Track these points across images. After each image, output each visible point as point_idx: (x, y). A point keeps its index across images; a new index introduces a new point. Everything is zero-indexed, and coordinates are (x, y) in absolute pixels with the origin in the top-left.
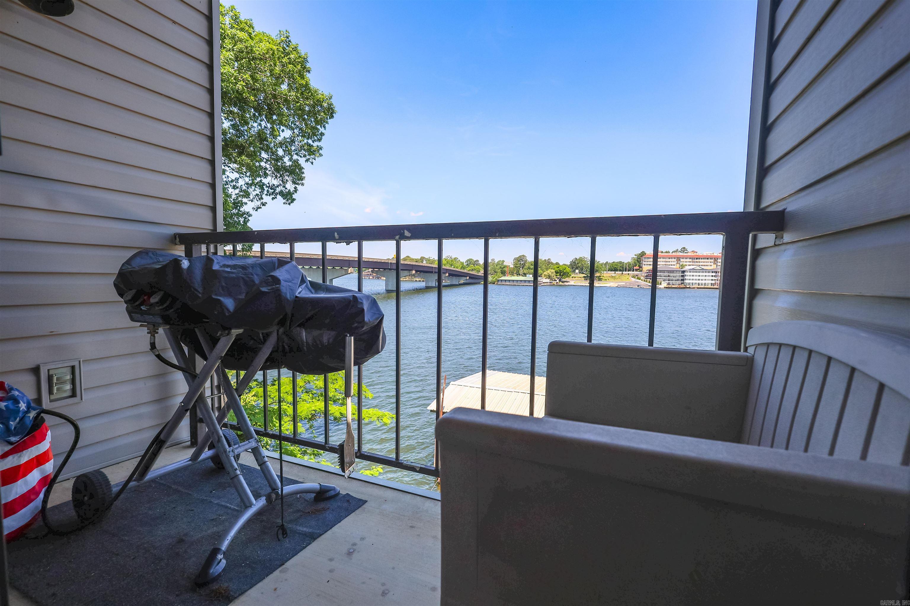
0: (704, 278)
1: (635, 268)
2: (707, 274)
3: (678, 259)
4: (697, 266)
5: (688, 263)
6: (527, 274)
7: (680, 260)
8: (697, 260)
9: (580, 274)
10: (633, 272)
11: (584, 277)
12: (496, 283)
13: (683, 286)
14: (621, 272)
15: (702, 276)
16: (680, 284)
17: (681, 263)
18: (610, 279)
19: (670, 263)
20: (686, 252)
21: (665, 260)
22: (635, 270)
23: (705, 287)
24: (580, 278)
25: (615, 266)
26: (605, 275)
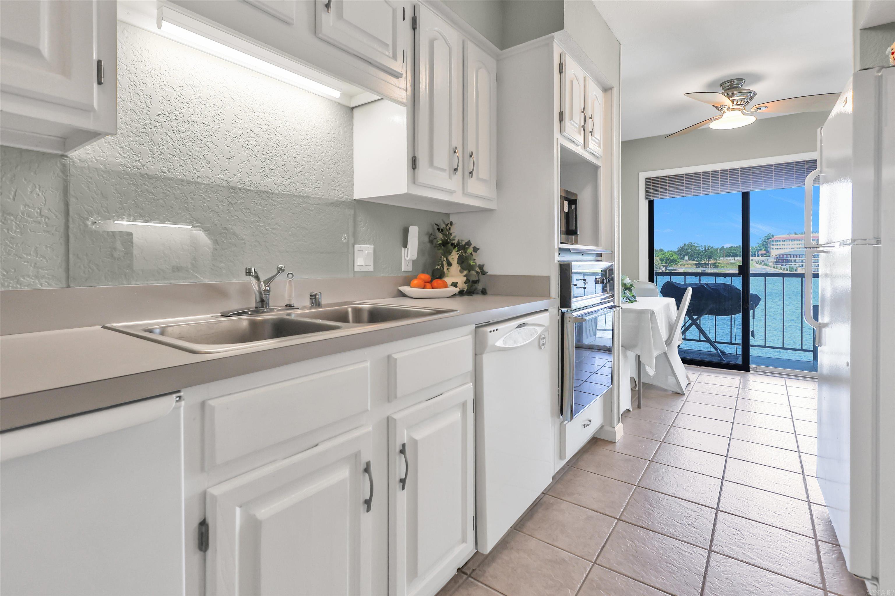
1: (760, 253)
9: (691, 261)
10: (758, 258)
11: (695, 264)
18: (728, 266)
22: (760, 255)
24: (691, 266)
25: (734, 251)
26: (721, 262)
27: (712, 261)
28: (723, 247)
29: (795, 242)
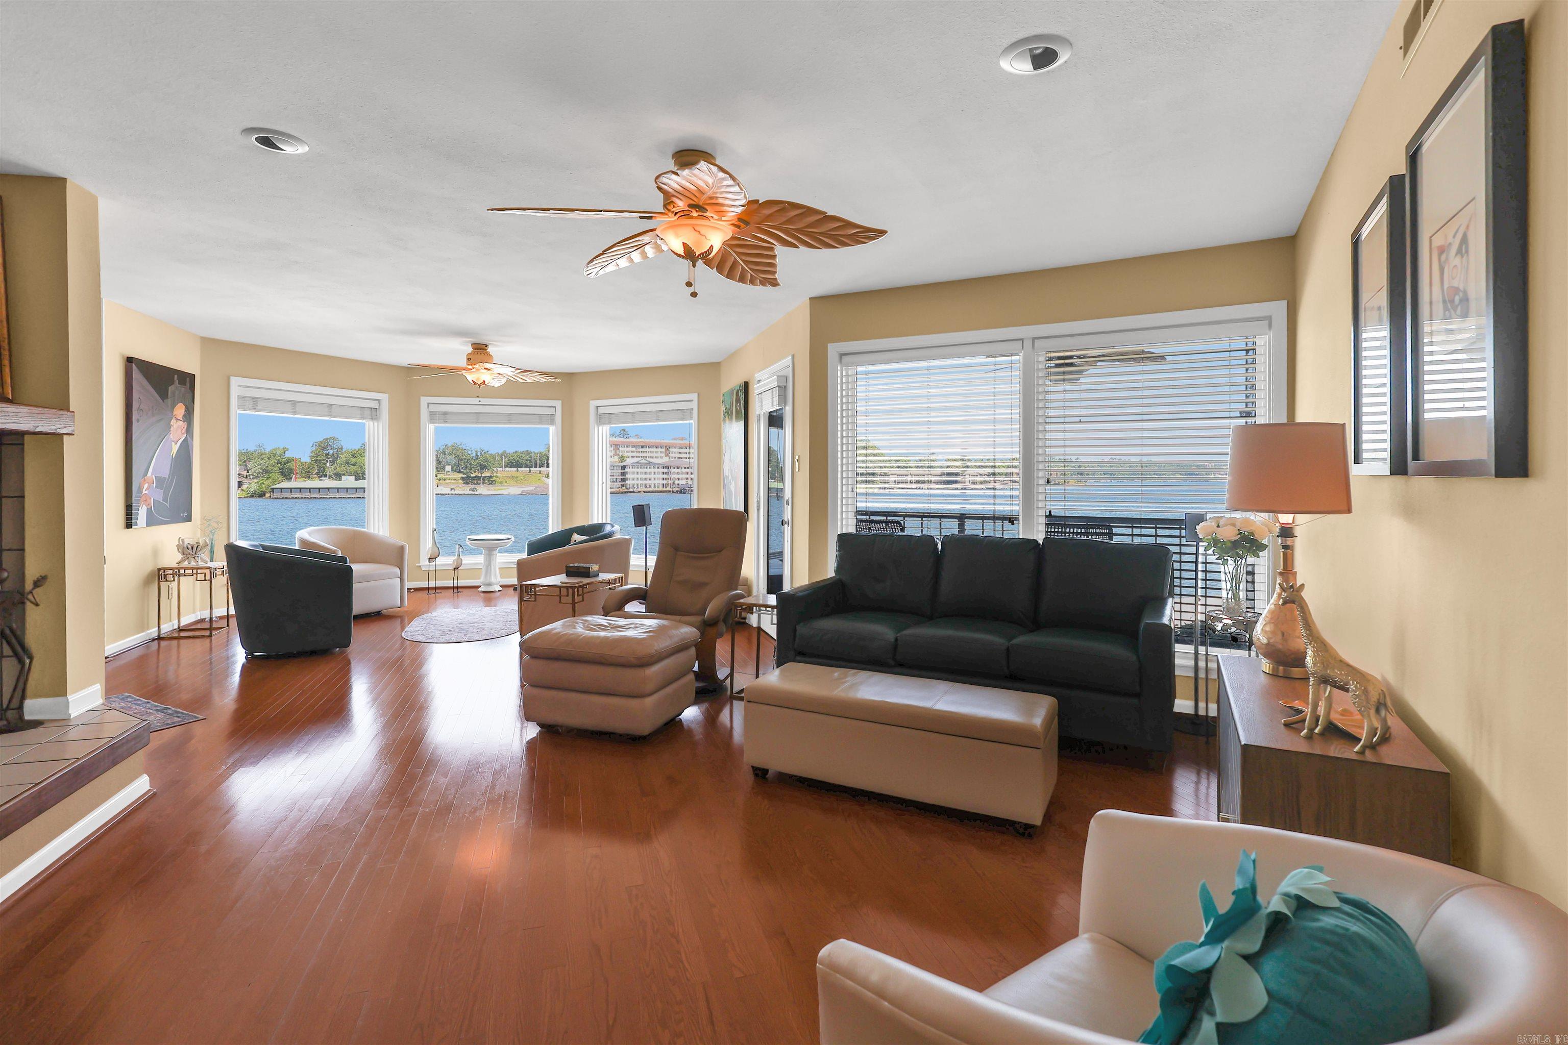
4: (642, 458)
5: (630, 454)
6: (344, 475)
7: (618, 449)
8: (643, 450)
9: (455, 473)
11: (462, 478)
12: (268, 495)
13: (624, 489)
14: (528, 469)
15: (650, 473)
16: (620, 486)
17: (621, 454)
20: (626, 436)
23: (655, 489)
24: (454, 481)
25: (518, 459)
26: (499, 475)
27: (487, 474)
28: (505, 451)
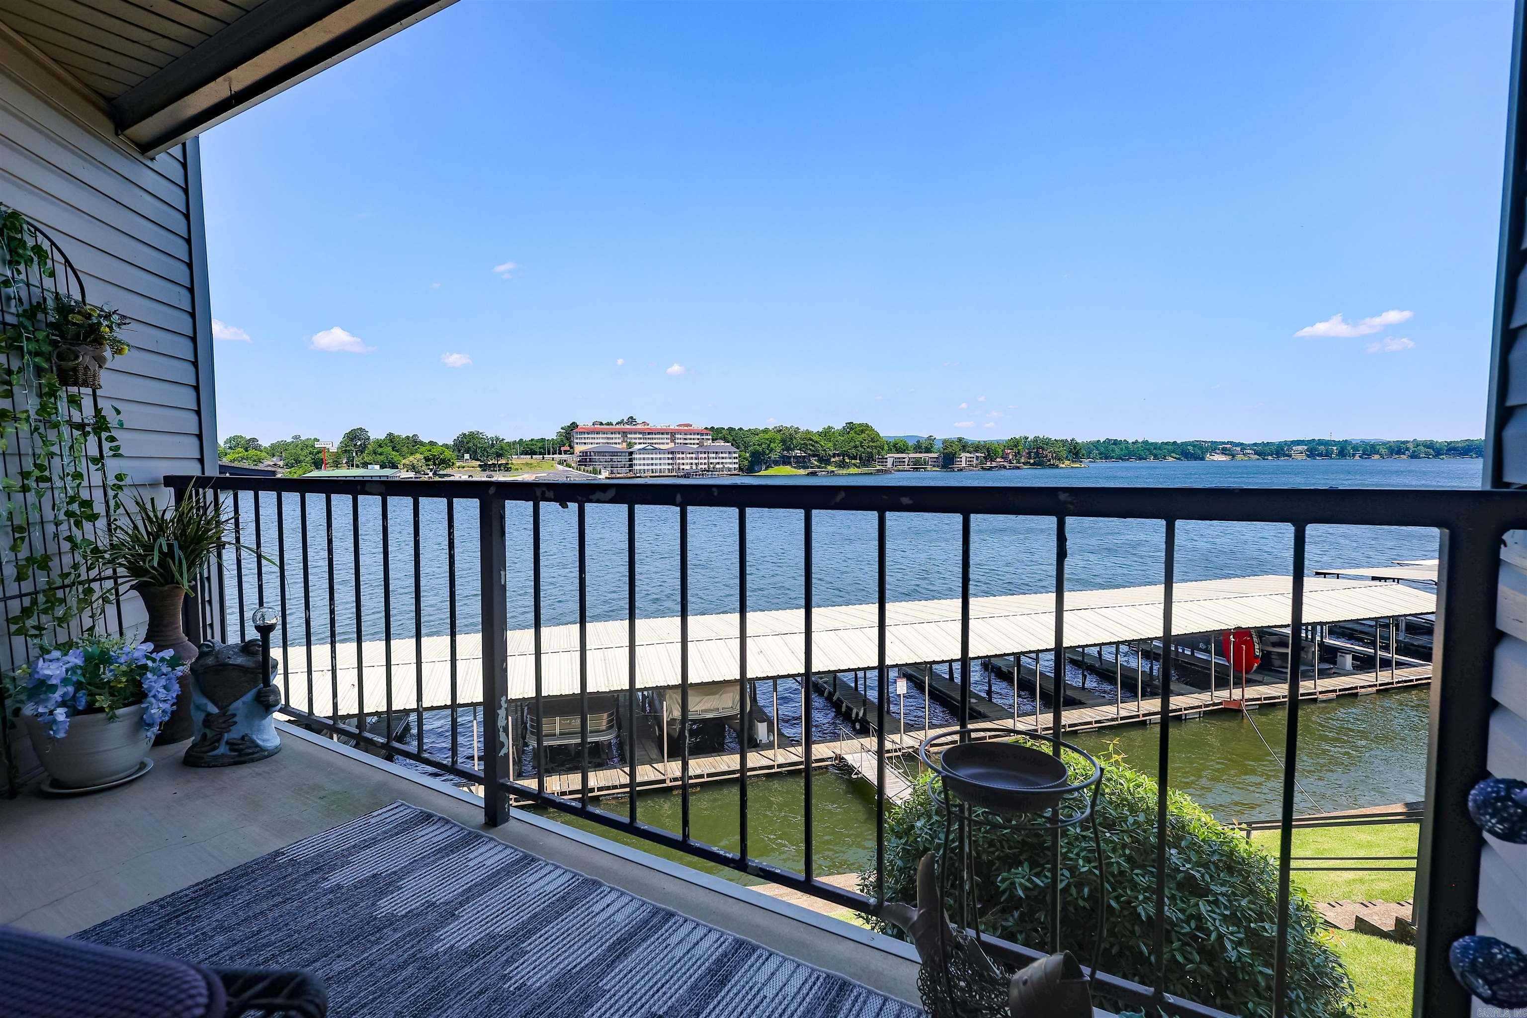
0: (658, 462)
1: (562, 449)
2: (662, 456)
3: (625, 434)
4: (648, 445)
5: (638, 441)
6: (371, 464)
7: (626, 436)
8: (650, 436)
9: (472, 462)
10: (561, 456)
11: (480, 466)
14: (542, 456)
15: (656, 459)
16: (628, 471)
17: (628, 441)
18: (522, 467)
19: (614, 441)
20: (634, 423)
21: (605, 436)
22: (563, 452)
24: (474, 470)
25: (532, 447)
26: (514, 462)
27: (503, 461)
28: (520, 440)
29: (601, 436)
